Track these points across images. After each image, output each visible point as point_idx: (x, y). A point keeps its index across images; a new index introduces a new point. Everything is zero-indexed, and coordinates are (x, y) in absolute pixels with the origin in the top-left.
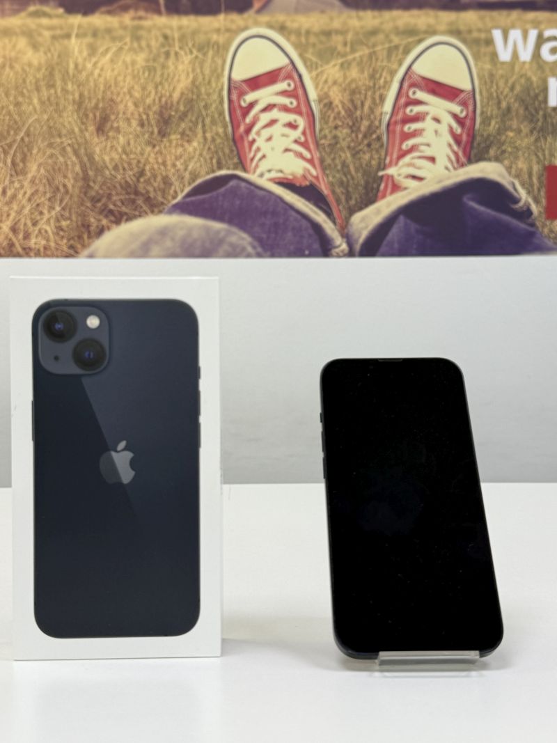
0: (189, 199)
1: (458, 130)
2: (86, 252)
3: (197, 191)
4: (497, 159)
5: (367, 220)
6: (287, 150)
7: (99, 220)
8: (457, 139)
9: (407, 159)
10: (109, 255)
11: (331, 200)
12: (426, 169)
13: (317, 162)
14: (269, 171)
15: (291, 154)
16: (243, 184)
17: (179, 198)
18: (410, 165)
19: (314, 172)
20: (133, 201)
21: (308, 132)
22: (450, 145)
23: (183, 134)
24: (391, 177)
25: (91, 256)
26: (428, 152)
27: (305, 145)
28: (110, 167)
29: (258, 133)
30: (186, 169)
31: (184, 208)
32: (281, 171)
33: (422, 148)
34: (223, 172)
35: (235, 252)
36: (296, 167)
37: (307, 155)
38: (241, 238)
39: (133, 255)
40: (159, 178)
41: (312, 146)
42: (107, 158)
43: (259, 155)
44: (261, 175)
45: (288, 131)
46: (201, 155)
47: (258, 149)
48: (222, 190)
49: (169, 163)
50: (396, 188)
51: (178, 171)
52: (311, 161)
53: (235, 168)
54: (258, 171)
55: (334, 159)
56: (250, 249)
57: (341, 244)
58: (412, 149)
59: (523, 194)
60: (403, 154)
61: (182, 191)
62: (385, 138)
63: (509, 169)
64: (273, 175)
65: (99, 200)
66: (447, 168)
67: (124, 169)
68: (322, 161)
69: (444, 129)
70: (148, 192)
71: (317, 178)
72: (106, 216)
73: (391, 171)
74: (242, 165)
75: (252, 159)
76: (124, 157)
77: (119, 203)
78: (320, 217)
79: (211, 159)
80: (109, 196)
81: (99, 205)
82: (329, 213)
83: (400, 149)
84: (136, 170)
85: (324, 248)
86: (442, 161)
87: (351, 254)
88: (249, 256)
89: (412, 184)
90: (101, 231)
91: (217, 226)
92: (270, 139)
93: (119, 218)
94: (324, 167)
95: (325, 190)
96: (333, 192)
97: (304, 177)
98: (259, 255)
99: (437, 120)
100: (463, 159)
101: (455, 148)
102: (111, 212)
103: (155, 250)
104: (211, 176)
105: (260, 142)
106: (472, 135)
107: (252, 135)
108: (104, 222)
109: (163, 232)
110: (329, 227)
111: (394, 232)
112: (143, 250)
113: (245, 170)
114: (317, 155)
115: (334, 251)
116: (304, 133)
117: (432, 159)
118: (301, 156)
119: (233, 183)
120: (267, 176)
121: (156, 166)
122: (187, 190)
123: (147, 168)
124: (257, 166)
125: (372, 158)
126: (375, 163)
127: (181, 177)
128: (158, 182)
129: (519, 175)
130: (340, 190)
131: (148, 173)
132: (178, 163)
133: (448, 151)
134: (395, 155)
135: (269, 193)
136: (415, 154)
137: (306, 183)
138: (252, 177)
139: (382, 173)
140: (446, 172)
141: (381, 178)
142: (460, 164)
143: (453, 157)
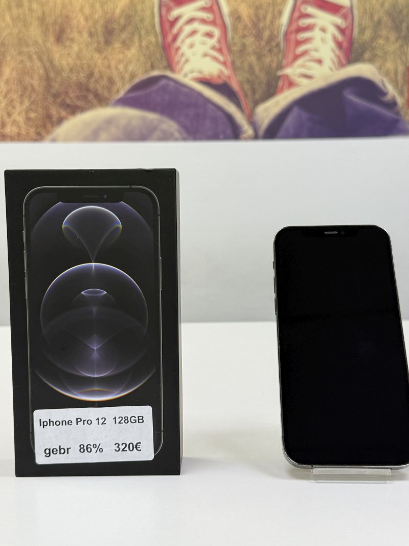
0: (129, 95)
1: (340, 37)
2: (50, 137)
3: (136, 88)
4: (371, 60)
5: (268, 110)
6: (206, 55)
7: (59, 113)
8: (339, 45)
9: (300, 61)
11: (241, 95)
12: (315, 69)
13: (229, 64)
14: (192, 72)
15: (208, 59)
16: (172, 83)
17: (122, 93)
18: (303, 66)
19: (226, 72)
20: (85, 98)
21: (223, 41)
22: (333, 51)
23: (124, 43)
24: (286, 77)
25: (54, 140)
26: (316, 55)
27: (220, 50)
29: (183, 41)
30: (126, 71)
31: (125, 102)
32: (200, 72)
33: (312, 53)
34: (156, 73)
35: (166, 137)
36: (212, 68)
37: (221, 58)
38: (170, 125)
39: (86, 139)
40: (105, 79)
41: (225, 51)
42: (64, 63)
43: (184, 59)
44: (186, 75)
45: (206, 39)
46: (138, 60)
47: (183, 55)
48: (155, 87)
49: (113, 66)
50: (291, 84)
51: (120, 73)
52: (224, 64)
53: (165, 68)
54: (184, 71)
55: (242, 62)
56: (177, 135)
57: (248, 130)
58: (304, 53)
59: (390, 89)
60: (296, 57)
61: (123, 88)
62: (282, 45)
64: (196, 75)
65: (59, 97)
66: (331, 69)
67: (78, 72)
69: (329, 37)
70: (97, 90)
71: (229, 77)
72: (65, 109)
73: (288, 71)
74: (170, 66)
75: (178, 63)
76: (78, 62)
77: (74, 99)
78: (231, 108)
79: (146, 62)
80: (67, 93)
81: (59, 100)
82: (238, 104)
83: (294, 54)
84: (87, 72)
85: (235, 133)
86: (328, 63)
87: (256, 137)
88: (176, 140)
89: (304, 81)
90: (60, 121)
91: (152, 116)
92: (192, 46)
93: (74, 110)
95: (235, 86)
96: (242, 88)
97: (219, 77)
98: (184, 139)
99: (323, 30)
100: (344, 61)
101: (337, 52)
102: (68, 106)
103: (104, 135)
104: (145, 77)
105: (184, 49)
106: (351, 42)
107: (178, 43)
108: (63, 113)
109: (109, 121)
110: (239, 117)
111: (290, 121)
112: (94, 135)
113: (172, 70)
114: (229, 59)
115: (244, 135)
116: (219, 41)
117: (319, 62)
118: (215, 59)
119: (163, 82)
120: (190, 76)
121: (103, 69)
122: (128, 87)
123: (96, 70)
124: (182, 69)
125: (272, 61)
126: (274, 65)
127: (122, 78)
128: (104, 82)
129: (387, 74)
130: (247, 87)
131: (97, 75)
132: (121, 67)
133: (332, 55)
134: (291, 57)
135: (192, 90)
136: (306, 58)
137: (220, 82)
138: (179, 77)
139: (280, 73)
140: (330, 72)
141: (279, 77)
142: (341, 65)
143: (335, 60)
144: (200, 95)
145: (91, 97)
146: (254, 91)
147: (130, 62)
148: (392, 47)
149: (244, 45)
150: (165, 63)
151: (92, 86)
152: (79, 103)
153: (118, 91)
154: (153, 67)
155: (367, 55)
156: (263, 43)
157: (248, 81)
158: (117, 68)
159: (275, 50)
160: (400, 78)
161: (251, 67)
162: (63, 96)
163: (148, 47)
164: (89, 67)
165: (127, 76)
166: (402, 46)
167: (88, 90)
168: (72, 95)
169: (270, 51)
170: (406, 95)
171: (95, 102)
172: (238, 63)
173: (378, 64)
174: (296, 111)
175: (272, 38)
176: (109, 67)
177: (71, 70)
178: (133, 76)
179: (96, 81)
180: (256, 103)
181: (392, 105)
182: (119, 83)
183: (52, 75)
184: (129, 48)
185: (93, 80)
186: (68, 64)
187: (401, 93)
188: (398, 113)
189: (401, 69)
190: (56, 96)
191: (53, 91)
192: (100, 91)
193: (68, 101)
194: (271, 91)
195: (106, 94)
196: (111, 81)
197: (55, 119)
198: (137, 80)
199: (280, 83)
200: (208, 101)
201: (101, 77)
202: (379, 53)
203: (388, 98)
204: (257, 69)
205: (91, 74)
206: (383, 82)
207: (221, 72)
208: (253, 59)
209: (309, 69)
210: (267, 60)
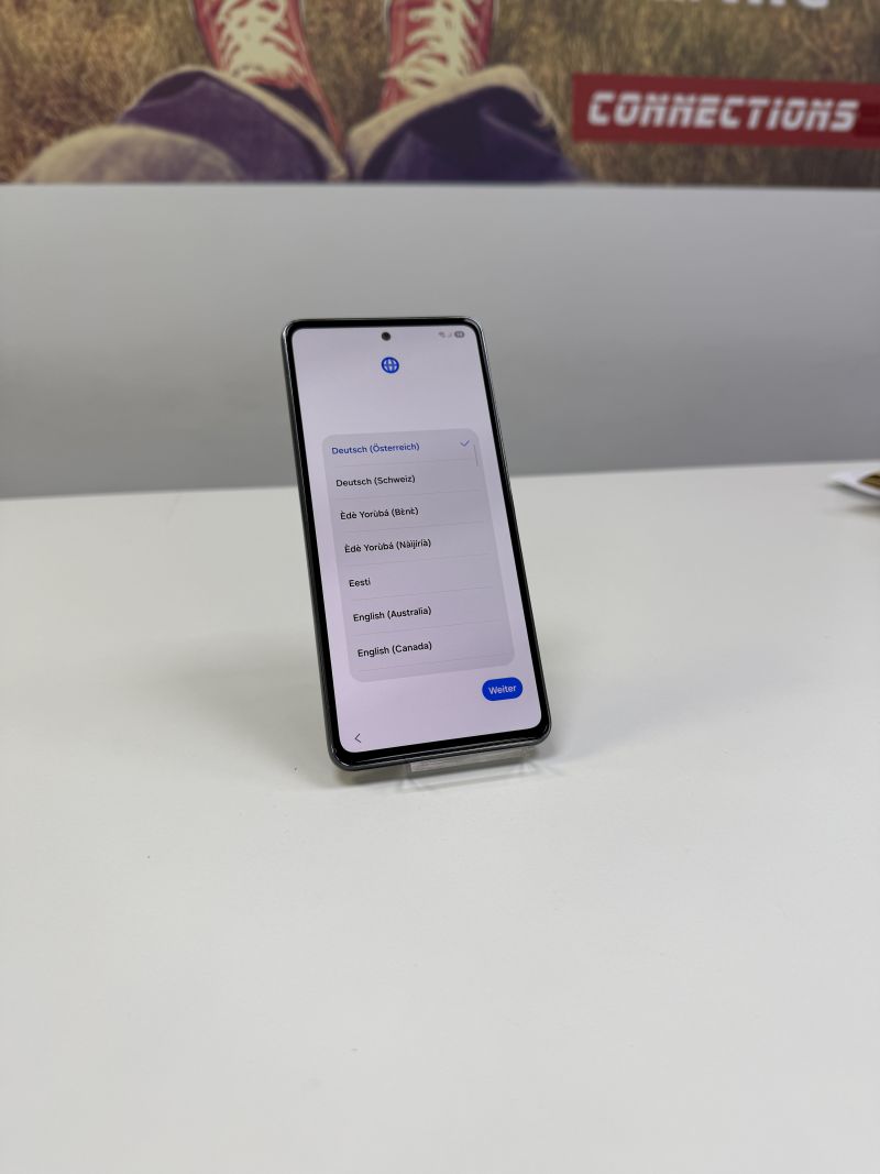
0: (147, 105)
1: (473, 21)
4: (519, 62)
5: (370, 134)
6: (266, 40)
7: (35, 133)
8: (472, 32)
9: (414, 58)
10: (52, 179)
11: (325, 108)
12: (437, 73)
13: (304, 56)
14: (246, 67)
15: (270, 47)
16: (214, 86)
17: (134, 103)
18: (418, 65)
19: (301, 70)
20: (75, 107)
21: (292, 16)
22: (464, 42)
23: (130, 13)
24: (394, 82)
25: (31, 181)
26: (438, 48)
27: (288, 33)
28: (40, 57)
29: (228, 15)
30: (139, 63)
31: (141, 116)
32: (259, 68)
33: (433, 44)
34: (187, 68)
35: (210, 176)
36: (278, 63)
37: (291, 46)
38: (216, 156)
39: (83, 178)
40: (106, 75)
41: (297, 35)
42: (34, 46)
43: (231, 46)
44: (236, 73)
45: (265, 13)
46: (156, 44)
47: (229, 38)
48: (188, 92)
49: (116, 53)
50: (402, 94)
51: (128, 65)
52: (296, 55)
54: (233, 66)
55: (325, 54)
56: (228, 172)
57: (338, 166)
58: (421, 44)
59: (547, 109)
60: (409, 50)
62: (386, 28)
64: (251, 73)
65: (30, 106)
66: (461, 72)
67: (59, 62)
68: (311, 55)
69: (456, 18)
70: (93, 94)
71: (305, 79)
72: (43, 127)
73: (396, 72)
74: (210, 57)
75: (223, 51)
76: (56, 44)
77: (56, 109)
78: (311, 131)
79: (171, 48)
80: (44, 100)
81: (32, 111)
82: (321, 124)
83: (405, 44)
84: (74, 63)
85: (317, 171)
86: (456, 62)
87: (352, 177)
89: (419, 90)
91: (186, 141)
92: (243, 23)
93: (60, 130)
94: (313, 64)
95: (316, 93)
96: (327, 99)
97: (290, 77)
99: (448, 7)
100: (480, 60)
101: (470, 44)
102: (48, 121)
104: (171, 73)
105: (231, 28)
106: (490, 28)
107: (221, 18)
108: (42, 135)
109: (119, 149)
110: (324, 145)
111: (402, 154)
112: (95, 171)
113: (214, 64)
114: (304, 48)
115: (334, 176)
116: (286, 17)
117: (443, 59)
118: (282, 47)
119: (200, 84)
120: (244, 74)
121: (100, 58)
122: (143, 91)
123: (89, 60)
124: (229, 62)
125: (371, 54)
126: (375, 61)
127: (134, 75)
128: (104, 82)
129: (542, 84)
130: (334, 96)
131: (91, 69)
132: (129, 55)
133: (461, 49)
134: (399, 50)
135: (247, 98)
136: (423, 51)
137: (292, 86)
138: (224, 75)
139: (384, 75)
140: (458, 77)
141: (382, 83)
142: (476, 66)
143: (467, 57)
144: (260, 107)
145: (84, 107)
146: (345, 104)
147: (144, 48)
148: (551, 41)
149: (326, 24)
150: (202, 51)
151: (84, 87)
152: (65, 118)
153: (128, 99)
154: (182, 60)
155: (514, 52)
156: (356, 24)
157: (337, 88)
158: (123, 58)
159: (375, 37)
160: (561, 91)
161: (339, 62)
162: (37, 105)
163: (171, 24)
164: (76, 52)
165: (141, 72)
166: (565, 39)
167: (79, 95)
168: (51, 102)
169: (367, 37)
170: (570, 118)
171: (92, 116)
172: (318, 57)
173: (530, 67)
174: (410, 137)
175: (370, 16)
176: (110, 55)
177: (47, 60)
178: (151, 73)
179: (91, 80)
180: (351, 123)
181: (549, 134)
182: (128, 86)
183: (16, 67)
184: (140, 24)
185: (84, 77)
186: (41, 48)
187: (562, 116)
188: (557, 148)
189: (563, 76)
190: (26, 105)
191: (21, 95)
192: (99, 98)
193: (48, 114)
194: (371, 104)
195: (109, 103)
196: (115, 79)
197: (28, 143)
198: (157, 80)
199: (386, 92)
200: (274, 117)
201: (99, 72)
202: (532, 49)
203: (544, 122)
204: (348, 67)
205: (81, 68)
206: (536, 96)
207: (292, 68)
208: (341, 49)
209: (428, 69)
210: (364, 52)
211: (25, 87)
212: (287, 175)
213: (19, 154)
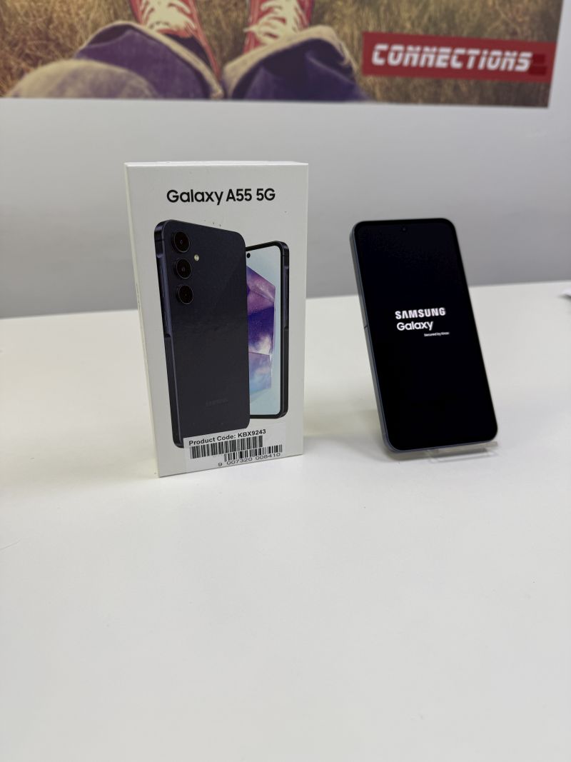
0: (94, 46)
2: (11, 92)
3: (100, 38)
4: (330, 24)
5: (237, 68)
6: (171, 5)
7: (19, 64)
8: (301, 3)
9: (265, 19)
10: (32, 94)
11: (208, 51)
12: (279, 29)
14: (158, 23)
15: (174, 10)
16: (137, 34)
17: (85, 45)
18: (267, 24)
19: (194, 26)
20: (46, 47)
22: (296, 10)
24: (252, 34)
25: (16, 96)
26: (281, 14)
27: (185, 1)
28: (22, 13)
30: (88, 18)
31: (90, 54)
32: (167, 24)
33: (276, 10)
34: (120, 22)
35: (135, 94)
37: (187, 10)
38: (139, 81)
39: (51, 95)
40: (66, 26)
41: (191, 3)
42: (17, 5)
44: (152, 27)
46: (99, 5)
47: (147, 3)
48: (120, 38)
49: (73, 11)
50: (257, 43)
51: (81, 19)
52: (190, 16)
53: (129, 19)
54: (149, 23)
55: (209, 15)
56: (147, 92)
57: (218, 90)
59: (347, 54)
60: (262, 14)
61: (87, 38)
63: (338, 32)
64: (161, 27)
65: (16, 45)
66: (294, 29)
67: (34, 16)
68: (200, 16)
70: (57, 38)
71: (196, 31)
72: (24, 60)
73: (254, 28)
74: (135, 16)
75: (143, 12)
76: (33, 4)
77: (34, 48)
78: (200, 66)
79: (109, 9)
80: (24, 41)
81: (17, 49)
82: (207, 62)
83: (260, 10)
84: (44, 17)
85: (204, 92)
86: (291, 23)
87: (225, 97)
88: (146, 97)
89: (269, 40)
90: (21, 74)
91: (119, 71)
93: (36, 62)
94: (201, 22)
95: (203, 42)
96: (210, 45)
97: (186, 30)
98: (155, 97)
100: (306, 22)
101: (300, 12)
102: (28, 56)
103: (70, 91)
104: (109, 26)
106: (312, 1)
108: (23, 65)
109: (75, 75)
110: (208, 75)
111: (257, 81)
112: (60, 90)
113: (138, 21)
114: (195, 11)
115: (214, 95)
117: (283, 20)
119: (128, 33)
120: (157, 27)
121: (62, 15)
122: (91, 37)
123: (55, 15)
124: (147, 18)
125: (238, 16)
126: (240, 20)
127: (85, 26)
128: (65, 30)
130: (215, 43)
131: (56, 22)
132: (82, 15)
134: (256, 15)
135: (160, 43)
136: (271, 15)
137: (188, 36)
138: (144, 28)
139: (246, 30)
140: (292, 32)
141: (246, 35)
142: (304, 26)
143: (298, 20)
144: (168, 49)
145: (52, 47)
146: (222, 49)
147: (91, 8)
148: (349, 11)
151: (51, 33)
152: (39, 54)
154: (117, 17)
155: (327, 17)
157: (216, 38)
158: (77, 14)
159: (241, 5)
160: (356, 43)
161: (218, 21)
162: (20, 45)
164: (46, 10)
165: (90, 25)
166: (358, 10)
167: (48, 39)
168: (29, 43)
169: (236, 5)
170: (361, 61)
171: (57, 53)
172: (205, 17)
173: (337, 27)
174: (262, 71)
176: (68, 12)
177: (26, 14)
178: (96, 26)
179: (56, 29)
180: (225, 61)
181: (348, 70)
182: (81, 33)
183: (5, 19)
185: (51, 27)
186: (22, 7)
188: (353, 79)
189: (357, 33)
190: (13, 44)
191: (9, 38)
192: (61, 41)
193: (27, 51)
194: (238, 50)
195: (69, 45)
196: (72, 28)
197: (14, 71)
198: (100, 30)
199: (247, 41)
200: (176, 56)
201: (62, 24)
202: (339, 16)
203: (346, 62)
204: (223, 24)
205: (50, 21)
206: (340, 45)
207: (188, 24)
208: (219, 12)
209: (274, 27)
210: (234, 15)
211: (12, 32)
212: (185, 95)
213: (9, 78)
